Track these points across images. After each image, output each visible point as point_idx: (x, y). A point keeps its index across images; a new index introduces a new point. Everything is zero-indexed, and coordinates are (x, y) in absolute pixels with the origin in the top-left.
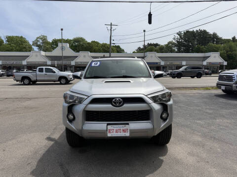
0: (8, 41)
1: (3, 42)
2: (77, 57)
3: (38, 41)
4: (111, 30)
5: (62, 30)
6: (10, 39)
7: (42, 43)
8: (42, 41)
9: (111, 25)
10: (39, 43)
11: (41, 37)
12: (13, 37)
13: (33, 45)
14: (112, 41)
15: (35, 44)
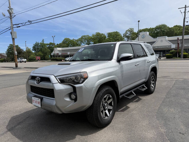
0: (108, 36)
1: (106, 38)
2: (154, 42)
3: (127, 33)
4: (185, 12)
5: (139, 21)
6: (110, 34)
7: (130, 34)
8: (130, 32)
9: (186, 7)
10: (127, 35)
11: (130, 29)
12: (111, 33)
13: (123, 36)
14: (186, 22)
15: (125, 35)
